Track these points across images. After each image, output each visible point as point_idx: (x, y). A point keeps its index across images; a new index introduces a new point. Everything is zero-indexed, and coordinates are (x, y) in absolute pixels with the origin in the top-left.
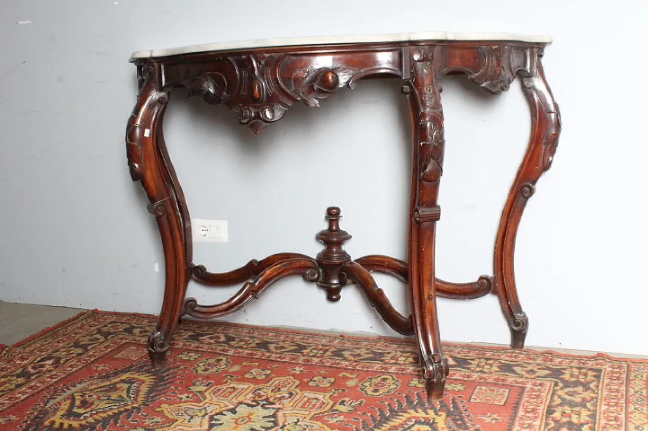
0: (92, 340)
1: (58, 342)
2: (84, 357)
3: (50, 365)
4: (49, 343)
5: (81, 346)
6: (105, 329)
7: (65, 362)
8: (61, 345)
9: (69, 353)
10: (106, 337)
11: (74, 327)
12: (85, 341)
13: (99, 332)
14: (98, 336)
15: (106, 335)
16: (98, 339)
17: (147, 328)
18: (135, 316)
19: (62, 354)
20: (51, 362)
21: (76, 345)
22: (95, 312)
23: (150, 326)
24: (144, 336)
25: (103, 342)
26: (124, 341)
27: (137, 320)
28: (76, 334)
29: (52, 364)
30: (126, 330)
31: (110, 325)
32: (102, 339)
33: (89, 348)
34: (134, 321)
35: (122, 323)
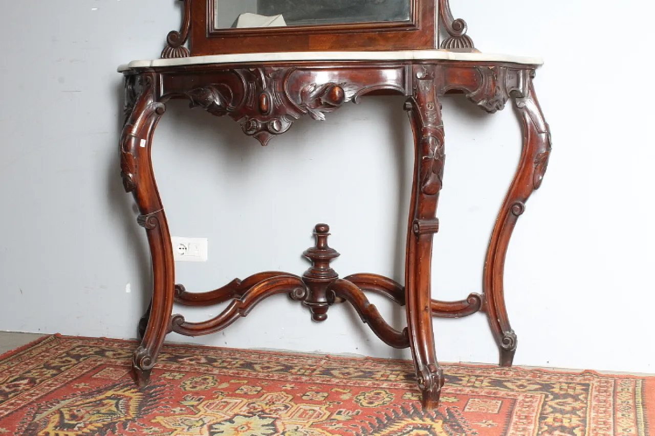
0: (64, 362)
1: (26, 364)
2: (60, 377)
3: (25, 385)
4: (17, 365)
5: (54, 368)
6: (74, 352)
7: (41, 382)
8: (31, 367)
9: (41, 374)
10: (77, 360)
11: (39, 350)
12: (56, 363)
13: (68, 354)
14: (69, 359)
15: (77, 357)
16: (70, 361)
17: (120, 351)
18: (103, 339)
19: (34, 374)
20: (26, 381)
21: (48, 366)
22: (57, 337)
23: (122, 349)
24: (118, 358)
25: (76, 364)
26: (99, 363)
27: (107, 344)
28: (42, 356)
29: (28, 384)
30: (96, 353)
31: (78, 349)
32: (74, 361)
33: (63, 369)
34: (103, 345)
35: (91, 347)
